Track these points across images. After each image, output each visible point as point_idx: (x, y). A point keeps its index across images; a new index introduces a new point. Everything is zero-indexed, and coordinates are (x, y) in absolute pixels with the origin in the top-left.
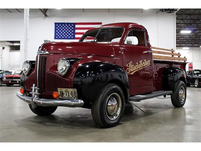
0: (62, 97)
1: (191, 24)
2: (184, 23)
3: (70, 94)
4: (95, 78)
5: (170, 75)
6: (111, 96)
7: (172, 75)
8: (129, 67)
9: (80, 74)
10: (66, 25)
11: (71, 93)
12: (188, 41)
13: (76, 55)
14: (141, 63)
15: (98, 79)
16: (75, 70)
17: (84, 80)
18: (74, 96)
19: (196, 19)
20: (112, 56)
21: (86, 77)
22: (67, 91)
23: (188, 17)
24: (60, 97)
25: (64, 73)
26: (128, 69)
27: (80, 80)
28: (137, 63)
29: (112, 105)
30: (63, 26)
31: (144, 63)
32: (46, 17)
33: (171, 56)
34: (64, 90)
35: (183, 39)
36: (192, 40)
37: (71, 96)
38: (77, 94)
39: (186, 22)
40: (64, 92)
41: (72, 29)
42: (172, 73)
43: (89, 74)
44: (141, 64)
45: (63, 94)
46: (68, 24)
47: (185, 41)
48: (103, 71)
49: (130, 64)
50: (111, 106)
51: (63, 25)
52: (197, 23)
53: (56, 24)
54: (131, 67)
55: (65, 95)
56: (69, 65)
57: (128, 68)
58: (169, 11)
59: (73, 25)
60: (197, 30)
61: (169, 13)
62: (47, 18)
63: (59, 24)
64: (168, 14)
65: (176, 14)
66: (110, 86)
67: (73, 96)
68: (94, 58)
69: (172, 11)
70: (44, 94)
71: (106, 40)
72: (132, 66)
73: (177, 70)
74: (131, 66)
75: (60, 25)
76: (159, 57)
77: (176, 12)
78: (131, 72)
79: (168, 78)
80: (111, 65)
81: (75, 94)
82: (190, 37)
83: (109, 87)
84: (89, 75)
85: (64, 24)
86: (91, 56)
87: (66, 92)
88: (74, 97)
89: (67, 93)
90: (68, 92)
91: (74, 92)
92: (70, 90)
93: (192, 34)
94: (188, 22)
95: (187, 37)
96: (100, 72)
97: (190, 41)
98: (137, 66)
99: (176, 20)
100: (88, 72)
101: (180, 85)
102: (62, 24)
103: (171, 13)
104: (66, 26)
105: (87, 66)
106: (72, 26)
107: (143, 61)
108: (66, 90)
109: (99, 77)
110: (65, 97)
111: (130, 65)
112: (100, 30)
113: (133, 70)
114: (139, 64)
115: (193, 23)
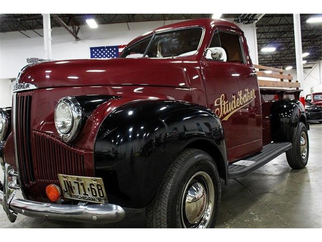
0: (71, 196)
1: (275, 39)
2: (267, 38)
3: (87, 190)
4: (152, 140)
5: (284, 115)
6: (194, 178)
7: (288, 114)
8: (219, 107)
9: (113, 135)
10: (106, 49)
11: (89, 187)
12: (270, 63)
13: (108, 88)
14: (240, 95)
15: (158, 139)
16: (97, 124)
17: (122, 149)
18: (98, 196)
19: (282, 32)
20: (181, 84)
21: (126, 140)
22: (80, 183)
23: (272, 29)
24: (67, 196)
25: (69, 135)
26: (218, 111)
27: (113, 148)
28: (234, 97)
29: (195, 200)
30: (102, 52)
31: (245, 96)
32: (78, 40)
33: (279, 80)
34: (72, 178)
35: (263, 59)
36: (276, 60)
37: (90, 196)
38: (104, 190)
39: (268, 36)
40: (73, 185)
41: (114, 54)
42: (286, 110)
43: (134, 133)
44: (241, 97)
45: (71, 187)
46: (108, 48)
47: (267, 62)
48: (168, 122)
49: (221, 99)
50: (193, 201)
51: (102, 50)
52: (282, 36)
53: (91, 49)
54: (223, 106)
55: (76, 193)
56: (81, 115)
57: (218, 109)
58: (247, 22)
59: (115, 49)
60: (283, 47)
61: (246, 23)
62: (79, 42)
63: (95, 48)
64: (246, 25)
65: (255, 25)
66: (189, 157)
67: (96, 196)
68: (146, 93)
69: (250, 22)
70: (34, 185)
71: (168, 53)
72: (225, 103)
73: (292, 103)
74: (223, 103)
75: (98, 50)
76: (264, 84)
77: (256, 21)
78: (224, 116)
79: (281, 120)
80: (182, 105)
81: (99, 190)
82: (273, 57)
83: (186, 160)
84: (134, 137)
85: (103, 48)
86: (141, 88)
87: (77, 184)
88: (98, 199)
89: (81, 187)
90: (82, 184)
91: (98, 185)
92: (88, 180)
93: (276, 53)
94: (272, 36)
95: (269, 56)
96: (161, 126)
97: (273, 62)
98: (235, 103)
99: (256, 33)
100: (131, 130)
101: (300, 130)
102: (100, 48)
103: (250, 23)
104: (106, 52)
105: (130, 113)
106: (113, 50)
107: (244, 93)
108: (77, 179)
109: (160, 135)
110: (77, 197)
111: (221, 102)
112: (153, 37)
113: (228, 112)
114: (238, 99)
115: (277, 38)
